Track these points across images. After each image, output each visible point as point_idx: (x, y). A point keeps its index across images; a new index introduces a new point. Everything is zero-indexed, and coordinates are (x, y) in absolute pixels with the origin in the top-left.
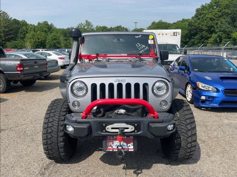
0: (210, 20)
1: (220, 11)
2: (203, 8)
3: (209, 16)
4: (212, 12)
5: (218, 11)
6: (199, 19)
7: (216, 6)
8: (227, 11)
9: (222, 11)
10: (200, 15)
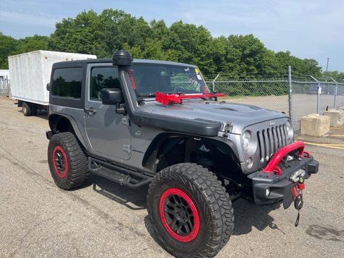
0: (81, 43)
1: (92, 32)
2: (67, 23)
3: (79, 37)
4: (80, 31)
5: (89, 32)
6: (62, 38)
7: (85, 24)
8: (100, 33)
9: (95, 32)
10: (64, 33)
